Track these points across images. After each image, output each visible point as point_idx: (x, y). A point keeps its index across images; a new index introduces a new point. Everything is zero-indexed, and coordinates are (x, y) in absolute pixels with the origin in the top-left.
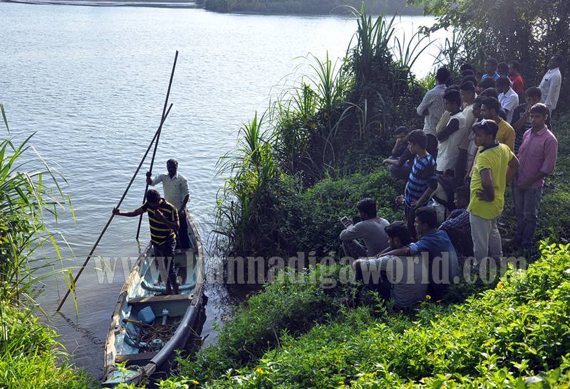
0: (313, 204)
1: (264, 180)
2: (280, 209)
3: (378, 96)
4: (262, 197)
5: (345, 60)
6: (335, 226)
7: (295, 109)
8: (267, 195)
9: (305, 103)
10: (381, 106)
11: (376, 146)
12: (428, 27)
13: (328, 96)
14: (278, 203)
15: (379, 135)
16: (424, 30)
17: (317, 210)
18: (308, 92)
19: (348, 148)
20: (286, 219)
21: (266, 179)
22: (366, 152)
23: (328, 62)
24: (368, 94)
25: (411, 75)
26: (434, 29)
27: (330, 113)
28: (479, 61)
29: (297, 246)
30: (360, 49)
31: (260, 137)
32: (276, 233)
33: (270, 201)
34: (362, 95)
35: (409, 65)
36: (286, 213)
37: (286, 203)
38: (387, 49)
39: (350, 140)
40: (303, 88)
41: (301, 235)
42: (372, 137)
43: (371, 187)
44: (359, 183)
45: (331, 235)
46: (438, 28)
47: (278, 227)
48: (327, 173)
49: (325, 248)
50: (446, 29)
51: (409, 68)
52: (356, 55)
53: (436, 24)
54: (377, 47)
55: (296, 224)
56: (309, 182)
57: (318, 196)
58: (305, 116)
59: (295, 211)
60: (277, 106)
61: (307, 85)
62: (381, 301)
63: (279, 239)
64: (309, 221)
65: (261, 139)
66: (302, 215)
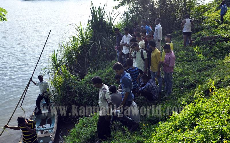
0: (85, 85)
1: (65, 79)
2: (73, 90)
3: (103, 38)
4: (65, 87)
5: (88, 25)
6: (96, 93)
7: (70, 46)
8: (67, 85)
9: (74, 43)
10: (105, 42)
11: (105, 57)
12: (116, 6)
13: (83, 39)
14: (72, 88)
15: (106, 53)
16: (115, 7)
17: (88, 88)
18: (75, 39)
19: (94, 59)
20: (77, 94)
21: (66, 79)
22: (102, 60)
23: (81, 26)
24: (99, 37)
25: (113, 27)
26: (119, 6)
27: (85, 46)
28: (138, 18)
29: (82, 104)
30: (93, 20)
31: (57, 59)
32: (73, 100)
33: (69, 88)
34: (97, 38)
35: (112, 23)
36: (76, 91)
37: (75, 87)
38: (104, 19)
39: (94, 56)
40: (73, 37)
41: (83, 99)
42: (103, 54)
43: (107, 75)
44: (102, 74)
45: (95, 97)
46: (120, 6)
47: (74, 98)
48: (89, 72)
49: (93, 103)
50: (123, 6)
51: (113, 24)
52: (92, 22)
53: (119, 4)
54: (100, 18)
55: (81, 95)
56: (82, 77)
57: (87, 82)
58: (75, 49)
59: (79, 90)
60: (63, 45)
61: (74, 36)
62: (127, 129)
63: (75, 102)
64: (85, 93)
65: (58, 60)
66: (82, 91)
